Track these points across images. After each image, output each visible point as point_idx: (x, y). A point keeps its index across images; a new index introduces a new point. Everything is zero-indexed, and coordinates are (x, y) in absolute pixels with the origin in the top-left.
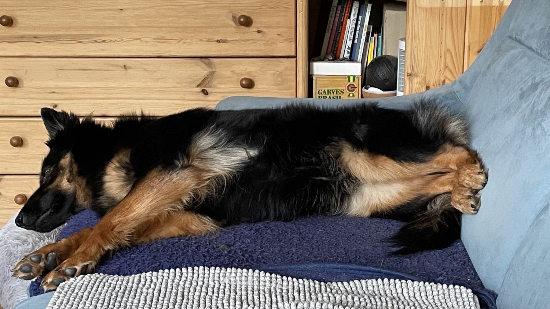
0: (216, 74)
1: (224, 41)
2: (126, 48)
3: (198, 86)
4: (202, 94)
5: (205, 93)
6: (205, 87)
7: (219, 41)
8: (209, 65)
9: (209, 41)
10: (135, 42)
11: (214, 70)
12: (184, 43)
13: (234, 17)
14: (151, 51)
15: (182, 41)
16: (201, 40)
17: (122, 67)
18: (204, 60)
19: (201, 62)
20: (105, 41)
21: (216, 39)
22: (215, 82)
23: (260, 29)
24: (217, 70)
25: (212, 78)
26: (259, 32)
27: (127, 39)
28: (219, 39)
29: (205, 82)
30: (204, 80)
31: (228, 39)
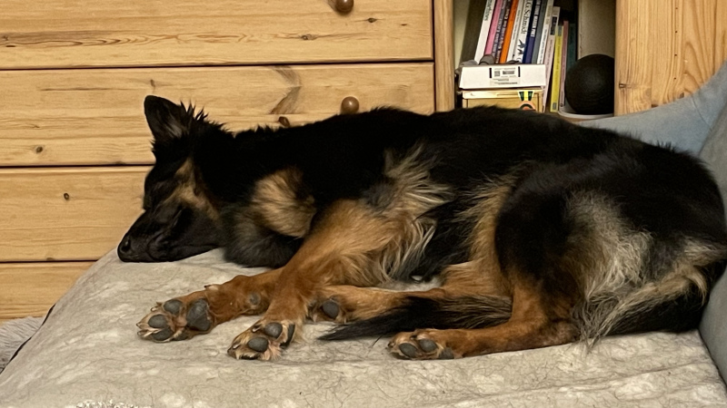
0: (301, 92)
1: (314, 38)
2: (154, 51)
3: (273, 112)
5: (285, 123)
6: (284, 113)
7: (305, 38)
8: (290, 76)
9: (290, 37)
10: (168, 41)
11: (298, 85)
12: (249, 41)
14: (194, 57)
15: (245, 39)
16: (276, 36)
17: (147, 83)
18: (281, 69)
19: (280, 76)
20: (119, 41)
21: (301, 35)
22: (299, 106)
23: (373, 16)
24: (303, 85)
25: (295, 100)
26: (371, 20)
27: (156, 38)
28: (305, 34)
29: (285, 105)
30: (281, 103)
31: (322, 34)
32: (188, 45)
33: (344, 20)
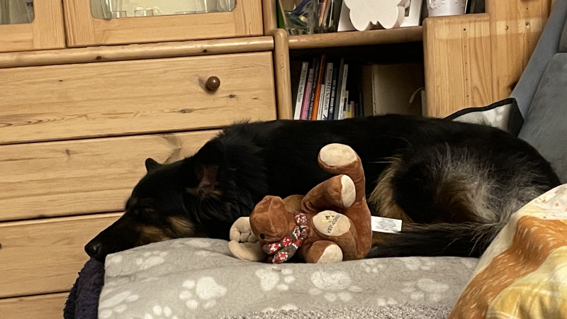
0: (182, 153)
1: (190, 111)
2: (68, 128)
7: (183, 111)
8: (174, 141)
9: (172, 111)
10: (80, 119)
11: (180, 147)
12: (142, 116)
13: (200, 81)
14: (100, 130)
15: (139, 115)
16: (162, 111)
17: (63, 152)
18: (166, 136)
19: (165, 141)
20: (41, 121)
21: (180, 109)
23: (233, 93)
24: (184, 147)
25: (178, 157)
26: (231, 97)
27: (69, 117)
28: (184, 108)
30: (167, 162)
31: (196, 108)
32: (95, 122)
33: (212, 96)
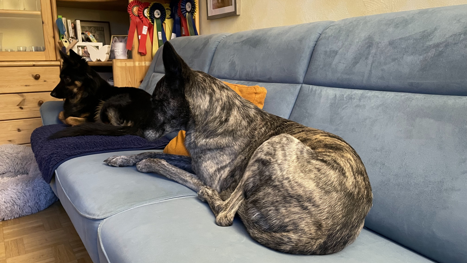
0: (26, 100)
1: (29, 86)
3: (18, 106)
4: (19, 109)
5: (21, 108)
6: (21, 106)
7: (26, 86)
8: (23, 96)
9: (22, 86)
11: (25, 98)
12: (9, 87)
13: (33, 75)
15: (8, 87)
16: (17, 85)
18: (19, 94)
19: (19, 96)
21: (25, 85)
22: (26, 103)
23: (45, 80)
24: (26, 98)
25: (24, 102)
26: (45, 81)
29: (21, 104)
30: (20, 103)
31: (31, 84)
33: (37, 81)
